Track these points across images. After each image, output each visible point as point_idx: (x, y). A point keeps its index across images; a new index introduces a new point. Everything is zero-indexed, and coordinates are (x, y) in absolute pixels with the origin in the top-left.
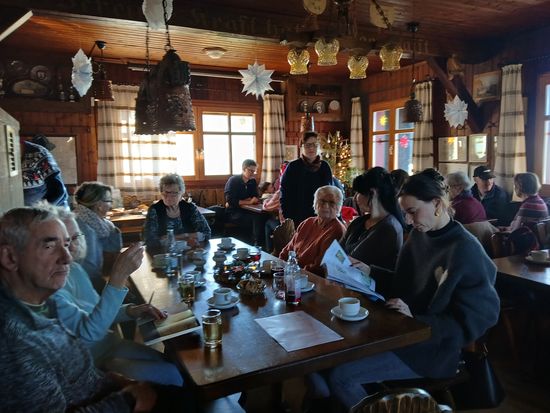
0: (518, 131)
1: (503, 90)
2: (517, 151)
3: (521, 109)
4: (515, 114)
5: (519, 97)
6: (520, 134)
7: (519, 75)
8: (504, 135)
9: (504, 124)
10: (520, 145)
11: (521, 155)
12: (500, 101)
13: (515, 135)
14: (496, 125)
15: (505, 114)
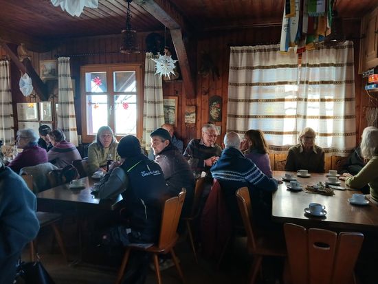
0: (70, 101)
1: (59, 74)
2: (70, 114)
3: (71, 87)
4: (67, 89)
5: (70, 79)
6: (71, 103)
7: (69, 64)
8: (61, 103)
9: (61, 96)
10: (71, 110)
11: (73, 116)
12: (58, 80)
13: (68, 103)
14: (56, 96)
15: (62, 89)
